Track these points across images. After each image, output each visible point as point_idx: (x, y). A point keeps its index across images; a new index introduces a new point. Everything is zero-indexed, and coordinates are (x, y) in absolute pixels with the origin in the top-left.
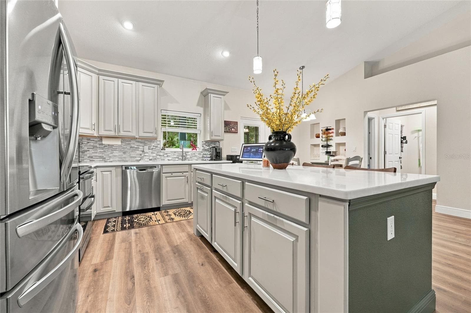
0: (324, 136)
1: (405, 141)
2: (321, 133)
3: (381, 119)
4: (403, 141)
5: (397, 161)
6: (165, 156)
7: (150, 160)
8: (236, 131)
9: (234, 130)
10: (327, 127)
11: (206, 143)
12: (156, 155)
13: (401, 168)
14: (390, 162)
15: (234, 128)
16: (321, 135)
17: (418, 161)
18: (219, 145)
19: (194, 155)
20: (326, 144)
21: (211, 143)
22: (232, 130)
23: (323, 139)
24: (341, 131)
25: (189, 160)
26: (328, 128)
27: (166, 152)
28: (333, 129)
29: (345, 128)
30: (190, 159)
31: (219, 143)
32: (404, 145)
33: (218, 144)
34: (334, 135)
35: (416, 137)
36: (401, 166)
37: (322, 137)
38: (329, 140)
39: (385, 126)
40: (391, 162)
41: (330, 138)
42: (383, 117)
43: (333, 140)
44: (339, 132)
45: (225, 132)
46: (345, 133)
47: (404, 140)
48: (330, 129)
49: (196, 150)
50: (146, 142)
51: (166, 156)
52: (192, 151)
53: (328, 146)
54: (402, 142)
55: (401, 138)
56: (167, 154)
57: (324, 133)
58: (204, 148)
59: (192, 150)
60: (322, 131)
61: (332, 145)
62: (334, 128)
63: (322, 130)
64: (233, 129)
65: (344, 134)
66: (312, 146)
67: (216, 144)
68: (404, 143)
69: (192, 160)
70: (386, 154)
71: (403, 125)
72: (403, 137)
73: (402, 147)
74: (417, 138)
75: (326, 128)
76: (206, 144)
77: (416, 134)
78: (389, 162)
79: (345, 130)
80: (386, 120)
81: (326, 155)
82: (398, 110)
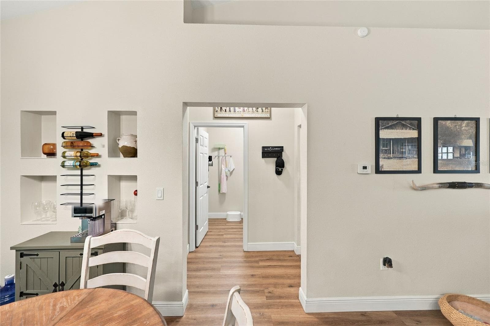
0: (71, 153)
1: (211, 162)
2: (59, 141)
3: (192, 126)
5: (206, 192)
10: (82, 128)
16: (60, 150)
23: (66, 164)
24: (125, 142)
26: (85, 130)
28: (101, 135)
29: (136, 136)
34: (103, 152)
35: (216, 156)
37: (64, 157)
38: (86, 166)
39: (197, 140)
40: (202, 198)
41: (93, 161)
42: (195, 124)
43: (99, 166)
44: (120, 146)
46: (136, 149)
48: (91, 135)
54: (209, 165)
55: (209, 158)
57: (72, 145)
60: (63, 137)
62: (105, 132)
63: (63, 133)
65: (132, 153)
70: (198, 186)
75: (80, 130)
77: (216, 153)
78: (200, 197)
79: (136, 141)
80: (198, 129)
81: (75, 217)
82: (216, 116)
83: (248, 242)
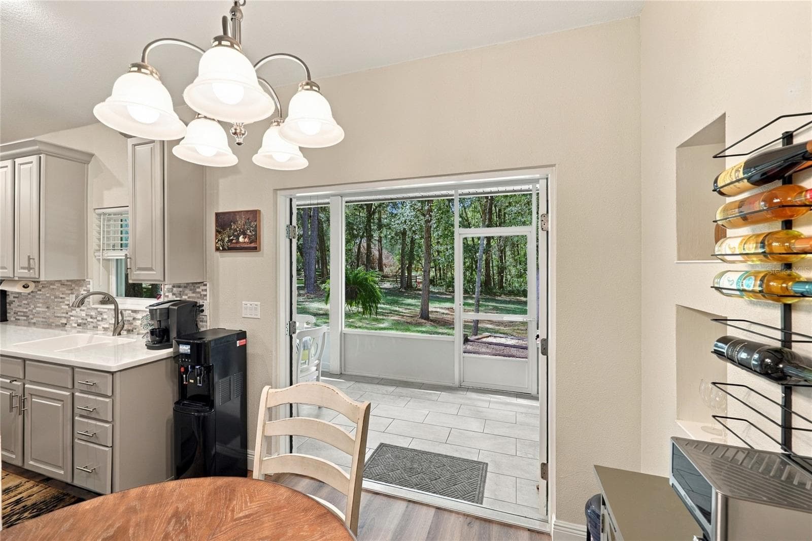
6: (98, 318)
7: (78, 325)
8: (254, 245)
9: (246, 240)
12: (86, 315)
15: (244, 234)
22: (238, 242)
27: (102, 310)
33: (202, 290)
45: (217, 249)
50: (73, 285)
51: (100, 319)
56: (101, 314)
64: (241, 239)
76: (175, 289)
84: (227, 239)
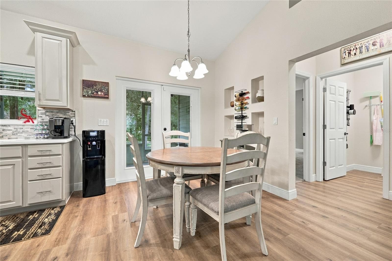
0: (238, 104)
1: (352, 111)
2: (234, 99)
3: (318, 78)
4: (350, 111)
5: (342, 138)
8: (106, 96)
9: (102, 94)
11: (47, 112)
13: (347, 148)
14: (331, 141)
15: (101, 91)
16: (235, 103)
17: (370, 137)
18: (74, 115)
19: (21, 130)
20: (241, 114)
21: (57, 112)
22: (97, 94)
23: (237, 109)
24: (259, 94)
25: (9, 139)
26: (243, 92)
28: (248, 93)
29: (264, 90)
30: (12, 137)
31: (74, 113)
32: (351, 117)
33: (71, 114)
34: (250, 101)
35: (366, 106)
36: (347, 145)
37: (236, 106)
38: (244, 108)
39: (325, 90)
40: (334, 140)
41: (246, 106)
42: (322, 76)
43: (248, 108)
44: (257, 97)
45: (84, 96)
46: (264, 97)
47: (350, 109)
48: (245, 94)
49: (33, 123)
52: (24, 124)
53: (243, 117)
54: (348, 113)
55: (348, 107)
57: (238, 100)
58: (43, 119)
59: (25, 122)
60: (235, 97)
61: (246, 116)
62: (250, 91)
63: (236, 95)
64: (99, 93)
65: (261, 99)
66: (226, 118)
67: (67, 114)
68: (351, 114)
69: (17, 138)
70: (326, 128)
71: (350, 89)
72: (349, 106)
73: (348, 119)
74: (368, 108)
75: (241, 92)
77: (367, 103)
78: (330, 139)
79: (264, 93)
80: (326, 80)
81: (237, 130)
82: (344, 63)
83: (389, 190)
84: (90, 92)
